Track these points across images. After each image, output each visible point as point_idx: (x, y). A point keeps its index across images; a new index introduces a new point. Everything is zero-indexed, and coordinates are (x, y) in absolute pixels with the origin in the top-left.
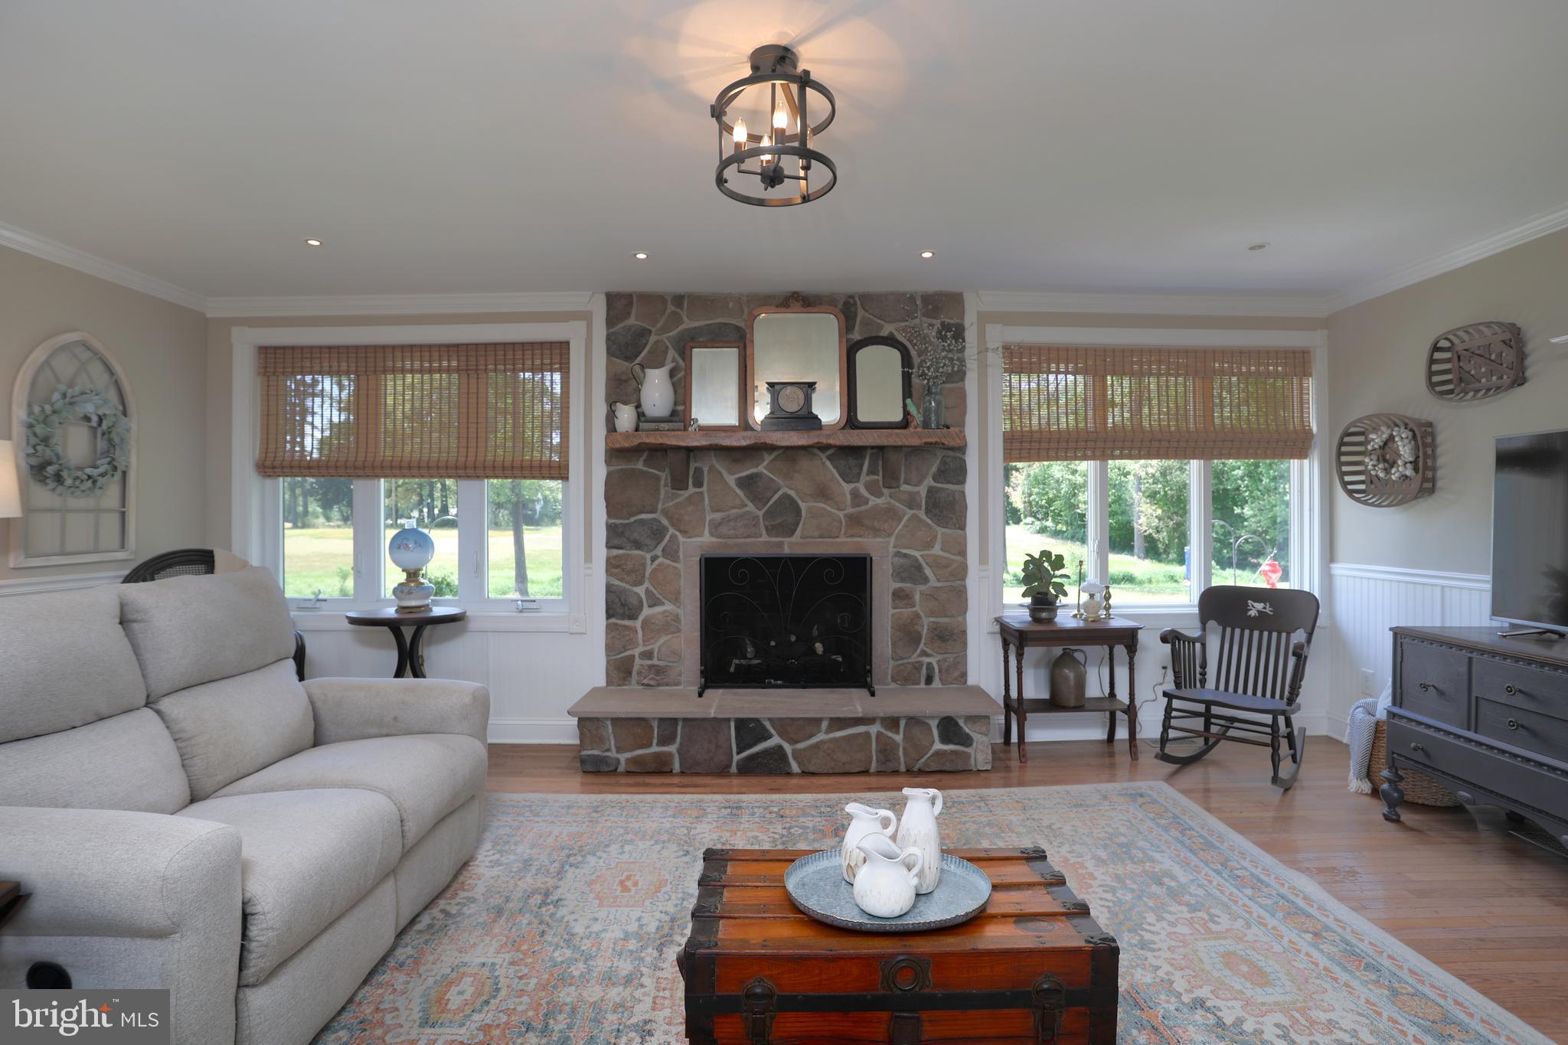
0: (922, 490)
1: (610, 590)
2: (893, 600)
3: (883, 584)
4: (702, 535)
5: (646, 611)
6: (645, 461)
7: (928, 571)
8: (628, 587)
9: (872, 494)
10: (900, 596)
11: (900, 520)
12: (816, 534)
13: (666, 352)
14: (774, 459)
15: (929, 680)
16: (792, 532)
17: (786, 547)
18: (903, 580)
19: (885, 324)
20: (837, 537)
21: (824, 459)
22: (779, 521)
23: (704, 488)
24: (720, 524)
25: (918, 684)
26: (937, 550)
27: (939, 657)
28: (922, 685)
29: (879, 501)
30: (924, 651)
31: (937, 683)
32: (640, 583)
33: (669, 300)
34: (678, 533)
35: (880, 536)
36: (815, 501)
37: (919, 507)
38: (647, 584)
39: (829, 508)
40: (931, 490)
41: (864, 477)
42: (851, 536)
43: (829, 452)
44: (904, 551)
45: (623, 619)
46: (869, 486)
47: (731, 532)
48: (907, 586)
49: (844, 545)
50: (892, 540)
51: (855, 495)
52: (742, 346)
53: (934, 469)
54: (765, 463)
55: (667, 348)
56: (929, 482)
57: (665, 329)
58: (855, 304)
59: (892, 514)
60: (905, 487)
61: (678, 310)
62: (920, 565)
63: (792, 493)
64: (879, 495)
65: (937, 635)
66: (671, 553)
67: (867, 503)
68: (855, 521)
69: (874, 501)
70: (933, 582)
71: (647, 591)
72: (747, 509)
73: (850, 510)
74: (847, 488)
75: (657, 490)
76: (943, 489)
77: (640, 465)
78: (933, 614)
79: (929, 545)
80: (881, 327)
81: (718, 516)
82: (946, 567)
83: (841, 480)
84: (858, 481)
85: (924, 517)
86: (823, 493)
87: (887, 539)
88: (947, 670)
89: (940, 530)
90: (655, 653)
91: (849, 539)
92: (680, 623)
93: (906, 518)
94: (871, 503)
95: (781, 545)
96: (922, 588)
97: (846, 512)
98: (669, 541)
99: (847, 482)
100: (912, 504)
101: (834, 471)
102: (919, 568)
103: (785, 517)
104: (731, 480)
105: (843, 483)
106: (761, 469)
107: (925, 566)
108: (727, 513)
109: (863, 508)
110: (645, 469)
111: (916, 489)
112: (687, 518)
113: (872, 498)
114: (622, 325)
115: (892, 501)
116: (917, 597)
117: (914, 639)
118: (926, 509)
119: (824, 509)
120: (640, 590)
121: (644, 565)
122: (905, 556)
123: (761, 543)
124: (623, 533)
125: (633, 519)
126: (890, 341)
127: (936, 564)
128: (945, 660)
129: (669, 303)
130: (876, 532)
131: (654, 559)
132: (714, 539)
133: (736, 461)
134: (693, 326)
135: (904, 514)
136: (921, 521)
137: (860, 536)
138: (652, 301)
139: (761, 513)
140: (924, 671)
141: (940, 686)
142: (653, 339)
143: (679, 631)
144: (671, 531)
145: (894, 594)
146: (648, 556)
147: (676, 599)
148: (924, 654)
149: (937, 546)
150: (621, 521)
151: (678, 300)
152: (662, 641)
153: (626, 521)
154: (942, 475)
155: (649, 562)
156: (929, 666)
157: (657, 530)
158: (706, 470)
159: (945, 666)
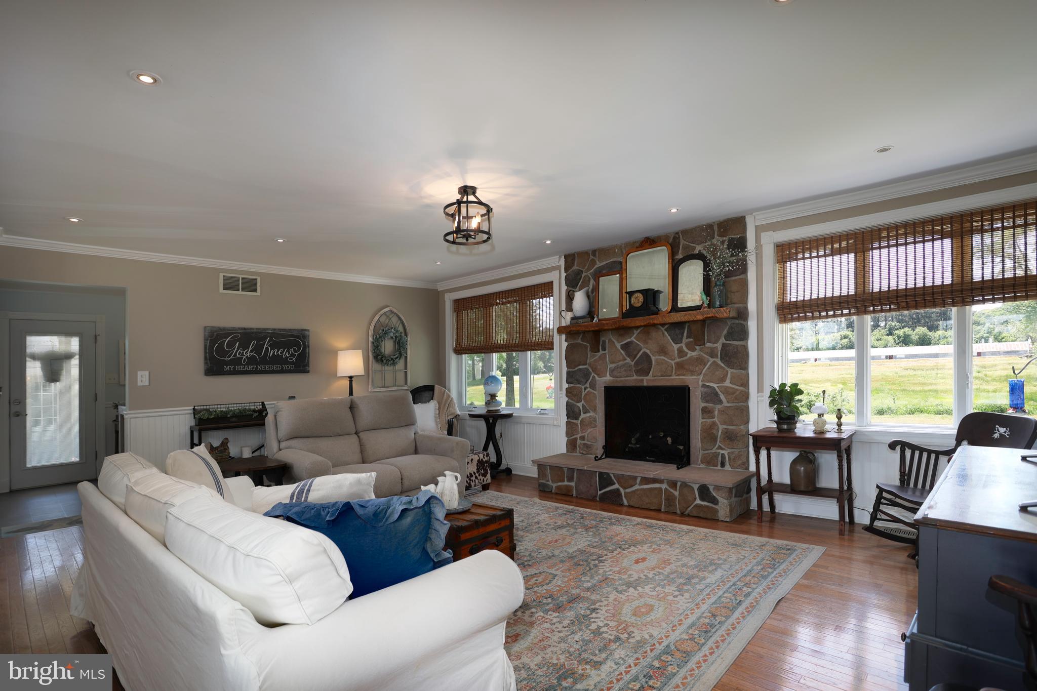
0: (719, 346)
1: (568, 404)
2: (702, 414)
3: (697, 404)
4: (606, 376)
5: (583, 416)
6: (581, 339)
7: (722, 397)
8: (575, 403)
9: (689, 350)
10: (705, 411)
11: (705, 365)
12: (659, 374)
13: (589, 281)
14: (638, 333)
15: (723, 465)
16: (647, 374)
17: (645, 382)
18: (707, 402)
19: (697, 246)
20: (671, 376)
21: (664, 331)
22: (640, 367)
23: (607, 351)
24: (614, 370)
25: (717, 466)
26: (727, 383)
27: (730, 451)
28: (719, 467)
29: (694, 354)
30: (719, 446)
31: (728, 467)
32: (579, 401)
33: (590, 252)
34: (596, 376)
35: (695, 375)
36: (659, 356)
37: (717, 357)
38: (583, 402)
39: (666, 359)
40: (724, 345)
41: (685, 340)
42: (678, 375)
43: (666, 327)
44: (707, 384)
45: (573, 419)
46: (687, 345)
47: (618, 374)
48: (710, 405)
49: (675, 380)
50: (701, 377)
51: (680, 351)
52: (621, 273)
53: (725, 332)
54: (635, 336)
55: (590, 278)
56: (723, 340)
57: (589, 269)
58: (679, 237)
59: (700, 361)
60: (708, 345)
61: (594, 258)
62: (717, 392)
63: (648, 351)
64: (693, 350)
65: (727, 437)
66: (593, 386)
67: (687, 355)
68: (680, 366)
69: (690, 354)
70: (725, 404)
71: (583, 406)
72: (627, 361)
73: (678, 360)
74: (676, 347)
75: (587, 354)
76: (731, 344)
77: (579, 341)
78: (724, 423)
79: (723, 380)
80: (694, 248)
81: (613, 366)
82: (733, 393)
83: (672, 343)
84: (681, 343)
85: (720, 363)
86: (663, 351)
87: (698, 377)
88: (734, 459)
89: (730, 371)
90: (586, 437)
91: (677, 377)
92: (596, 422)
93: (709, 363)
94: (689, 355)
95: (642, 380)
96: (719, 406)
97: (676, 361)
98: (592, 379)
99: (676, 344)
100: (712, 354)
101: (669, 337)
102: (717, 394)
103: (644, 366)
104: (619, 346)
105: (674, 344)
106: (633, 339)
107: (720, 393)
108: (617, 364)
109: (685, 358)
110: (582, 342)
111: (715, 345)
112: (599, 367)
113: (689, 352)
114: (571, 270)
115: (701, 353)
116: (716, 413)
117: (714, 439)
118: (721, 357)
119: (664, 360)
120: (580, 405)
121: (581, 392)
122: (708, 387)
123: (633, 380)
124: (572, 376)
125: (576, 369)
126: (700, 257)
127: (726, 391)
128: (733, 453)
129: (591, 255)
130: (692, 373)
131: (585, 389)
132: (612, 378)
133: (621, 335)
134: (601, 265)
135: (708, 361)
136: (718, 365)
137: (684, 375)
138: (583, 255)
139: (633, 363)
140: (720, 458)
141: (730, 469)
142: (584, 275)
143: (596, 426)
144: (593, 374)
145: (702, 410)
146: (583, 387)
147: (595, 410)
148: (720, 448)
149: (728, 381)
150: (572, 370)
151: (594, 252)
152: (589, 431)
153: (574, 370)
154: (730, 336)
155: (583, 390)
156: (723, 456)
157: (586, 374)
158: (607, 341)
159: (732, 457)
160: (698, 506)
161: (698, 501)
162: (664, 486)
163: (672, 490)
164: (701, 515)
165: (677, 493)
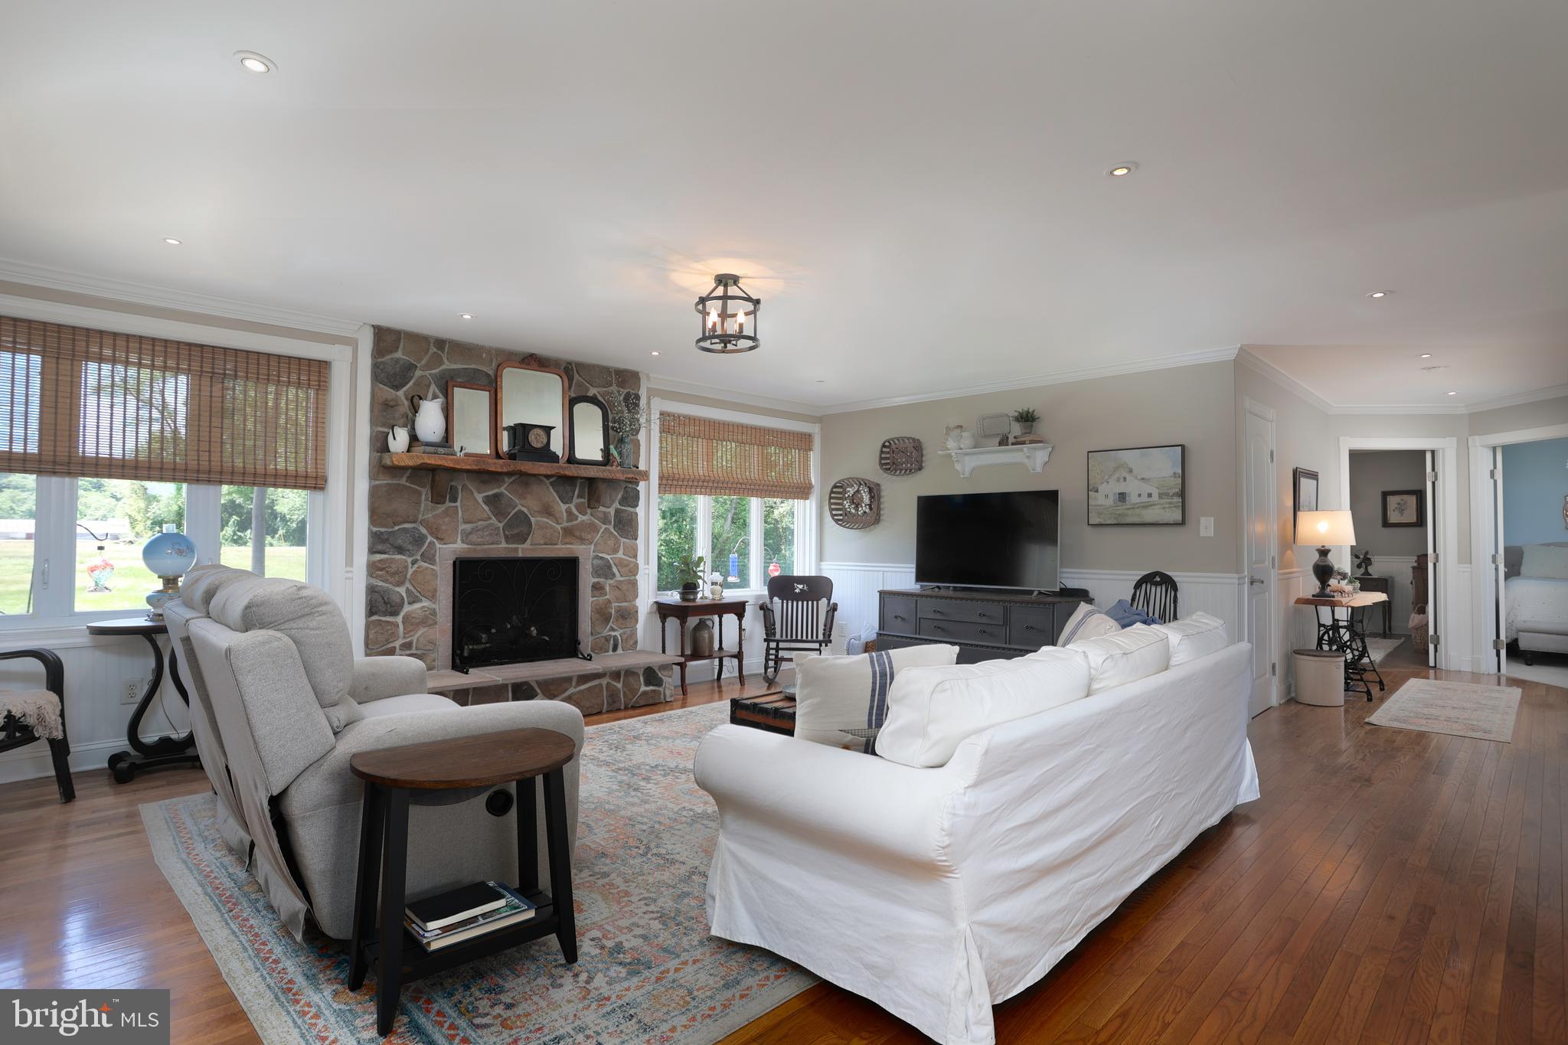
0: (612, 511)
1: (371, 590)
2: (592, 591)
3: (586, 579)
4: (455, 542)
5: (407, 608)
6: (408, 477)
7: (615, 570)
8: (391, 586)
9: (580, 513)
10: (597, 588)
11: (598, 532)
12: (542, 542)
13: (429, 386)
14: (511, 483)
15: (615, 649)
16: (524, 541)
17: (520, 552)
18: (599, 576)
19: (591, 388)
20: (556, 544)
21: (549, 485)
22: (516, 531)
23: (458, 504)
24: (470, 533)
25: (608, 652)
26: (620, 554)
27: (621, 631)
28: (611, 653)
29: (585, 518)
30: (611, 627)
31: (620, 651)
32: (400, 584)
33: (432, 341)
34: (435, 541)
35: (585, 544)
36: (541, 517)
37: (610, 523)
38: (408, 585)
39: (551, 522)
40: (617, 511)
41: (576, 500)
42: (566, 543)
43: (552, 480)
44: (600, 555)
45: (385, 616)
46: (578, 507)
47: (479, 540)
48: (602, 580)
49: (562, 550)
50: (592, 546)
51: (569, 512)
52: (493, 391)
53: (620, 496)
54: (506, 485)
55: (430, 383)
56: (616, 505)
57: (428, 367)
58: (573, 369)
59: (594, 528)
60: (602, 509)
61: (439, 352)
62: (610, 565)
63: (525, 510)
64: (584, 514)
65: (621, 615)
66: (428, 557)
67: (577, 519)
68: (568, 532)
69: (581, 518)
70: (618, 577)
71: (408, 590)
72: (491, 521)
73: (565, 524)
74: (564, 507)
75: (419, 503)
76: (626, 511)
77: (403, 481)
78: (618, 600)
79: (616, 551)
80: (588, 390)
81: (468, 527)
82: (626, 566)
83: (560, 502)
84: (571, 502)
85: (612, 530)
86: (547, 511)
87: (589, 546)
88: (626, 640)
89: (623, 540)
90: (414, 644)
91: (564, 546)
92: (436, 616)
93: (602, 530)
94: (579, 519)
95: (516, 550)
96: (611, 582)
97: (563, 525)
98: (428, 547)
99: (564, 503)
100: (605, 520)
101: (555, 494)
102: (610, 567)
103: (520, 528)
104: (480, 497)
105: (561, 504)
106: (502, 489)
107: (613, 566)
108: (475, 525)
109: (575, 523)
110: (408, 484)
111: (608, 510)
112: (444, 528)
113: (580, 516)
114: (390, 357)
115: (592, 518)
116: (608, 588)
117: (606, 618)
118: (614, 524)
119: (548, 523)
120: (402, 590)
121: (406, 567)
122: (601, 558)
123: (501, 549)
124: (388, 539)
125: (397, 528)
126: (593, 400)
127: (621, 564)
128: (625, 633)
129: (432, 344)
130: (582, 540)
131: (413, 563)
132: (465, 546)
133: (484, 482)
134: (453, 367)
135: (601, 528)
136: (611, 533)
137: (571, 544)
138: (418, 341)
139: (501, 525)
140: (612, 642)
141: (622, 652)
142: (418, 373)
143: (436, 623)
144: (430, 538)
145: (593, 586)
146: (410, 560)
147: (433, 596)
148: (612, 629)
149: (621, 552)
150: (386, 530)
151: (440, 343)
152: (420, 633)
153: (390, 530)
154: (624, 501)
155: (410, 565)
156: (615, 638)
157: (419, 537)
158: (460, 488)
159: (625, 637)
160: (645, 693)
161: (643, 688)
162: (604, 681)
163: (615, 684)
164: (651, 702)
165: (619, 685)
